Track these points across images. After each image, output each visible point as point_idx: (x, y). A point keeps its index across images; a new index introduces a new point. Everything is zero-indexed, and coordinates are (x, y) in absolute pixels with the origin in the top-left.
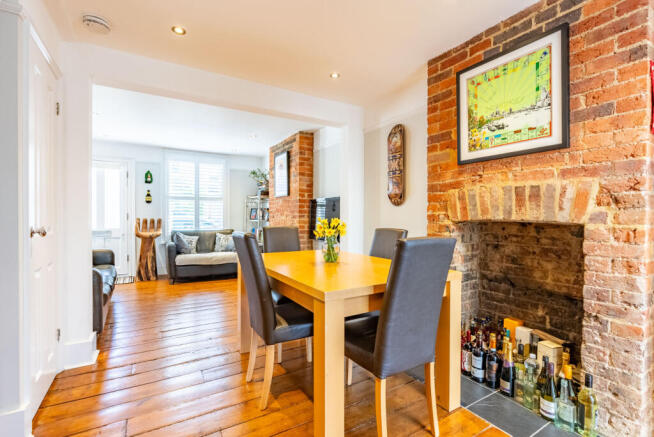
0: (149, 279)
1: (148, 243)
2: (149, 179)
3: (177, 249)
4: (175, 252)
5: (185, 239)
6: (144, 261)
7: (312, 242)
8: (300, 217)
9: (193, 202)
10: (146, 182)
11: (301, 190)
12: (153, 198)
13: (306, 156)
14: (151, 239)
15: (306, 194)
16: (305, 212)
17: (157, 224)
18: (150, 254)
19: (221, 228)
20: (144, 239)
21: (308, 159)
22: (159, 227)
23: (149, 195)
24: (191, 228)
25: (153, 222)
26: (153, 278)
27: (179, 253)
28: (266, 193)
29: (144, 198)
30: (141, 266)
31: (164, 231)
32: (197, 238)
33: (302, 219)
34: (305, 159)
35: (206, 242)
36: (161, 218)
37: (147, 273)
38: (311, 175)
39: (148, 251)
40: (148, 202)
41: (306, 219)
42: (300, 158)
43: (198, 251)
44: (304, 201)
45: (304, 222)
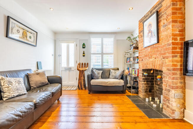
0: (82, 89)
1: (82, 73)
2: (84, 47)
3: (92, 77)
4: (90, 78)
5: (96, 72)
6: (80, 81)
7: (184, 79)
8: (173, 57)
9: (100, 55)
10: (83, 48)
11: (174, 35)
12: (86, 54)
13: (178, 6)
14: (83, 71)
15: (179, 38)
16: (178, 53)
17: (86, 65)
18: (82, 78)
19: (113, 67)
20: (80, 71)
21: (180, 9)
22: (87, 66)
23: (84, 53)
24: (100, 67)
25: (85, 64)
26: (84, 89)
27: (92, 79)
28: (136, 48)
29: (82, 54)
30: (79, 83)
31: (89, 68)
32: (102, 71)
33: (175, 59)
34: (176, 9)
35: (106, 74)
36: (88, 62)
37: (81, 86)
38: (184, 22)
39: (82, 77)
40: (84, 56)
41: (178, 59)
42: (173, 9)
43: (102, 78)
44: (177, 44)
45: (177, 61)
